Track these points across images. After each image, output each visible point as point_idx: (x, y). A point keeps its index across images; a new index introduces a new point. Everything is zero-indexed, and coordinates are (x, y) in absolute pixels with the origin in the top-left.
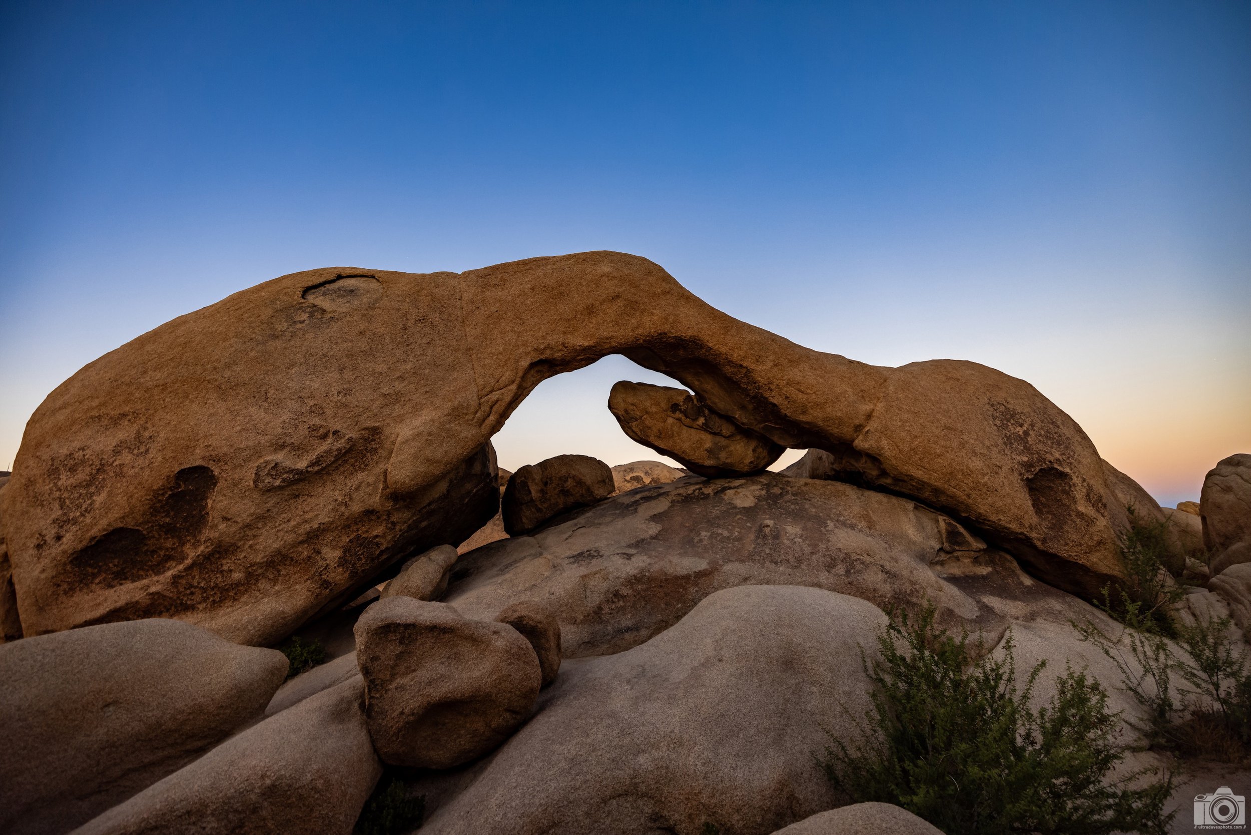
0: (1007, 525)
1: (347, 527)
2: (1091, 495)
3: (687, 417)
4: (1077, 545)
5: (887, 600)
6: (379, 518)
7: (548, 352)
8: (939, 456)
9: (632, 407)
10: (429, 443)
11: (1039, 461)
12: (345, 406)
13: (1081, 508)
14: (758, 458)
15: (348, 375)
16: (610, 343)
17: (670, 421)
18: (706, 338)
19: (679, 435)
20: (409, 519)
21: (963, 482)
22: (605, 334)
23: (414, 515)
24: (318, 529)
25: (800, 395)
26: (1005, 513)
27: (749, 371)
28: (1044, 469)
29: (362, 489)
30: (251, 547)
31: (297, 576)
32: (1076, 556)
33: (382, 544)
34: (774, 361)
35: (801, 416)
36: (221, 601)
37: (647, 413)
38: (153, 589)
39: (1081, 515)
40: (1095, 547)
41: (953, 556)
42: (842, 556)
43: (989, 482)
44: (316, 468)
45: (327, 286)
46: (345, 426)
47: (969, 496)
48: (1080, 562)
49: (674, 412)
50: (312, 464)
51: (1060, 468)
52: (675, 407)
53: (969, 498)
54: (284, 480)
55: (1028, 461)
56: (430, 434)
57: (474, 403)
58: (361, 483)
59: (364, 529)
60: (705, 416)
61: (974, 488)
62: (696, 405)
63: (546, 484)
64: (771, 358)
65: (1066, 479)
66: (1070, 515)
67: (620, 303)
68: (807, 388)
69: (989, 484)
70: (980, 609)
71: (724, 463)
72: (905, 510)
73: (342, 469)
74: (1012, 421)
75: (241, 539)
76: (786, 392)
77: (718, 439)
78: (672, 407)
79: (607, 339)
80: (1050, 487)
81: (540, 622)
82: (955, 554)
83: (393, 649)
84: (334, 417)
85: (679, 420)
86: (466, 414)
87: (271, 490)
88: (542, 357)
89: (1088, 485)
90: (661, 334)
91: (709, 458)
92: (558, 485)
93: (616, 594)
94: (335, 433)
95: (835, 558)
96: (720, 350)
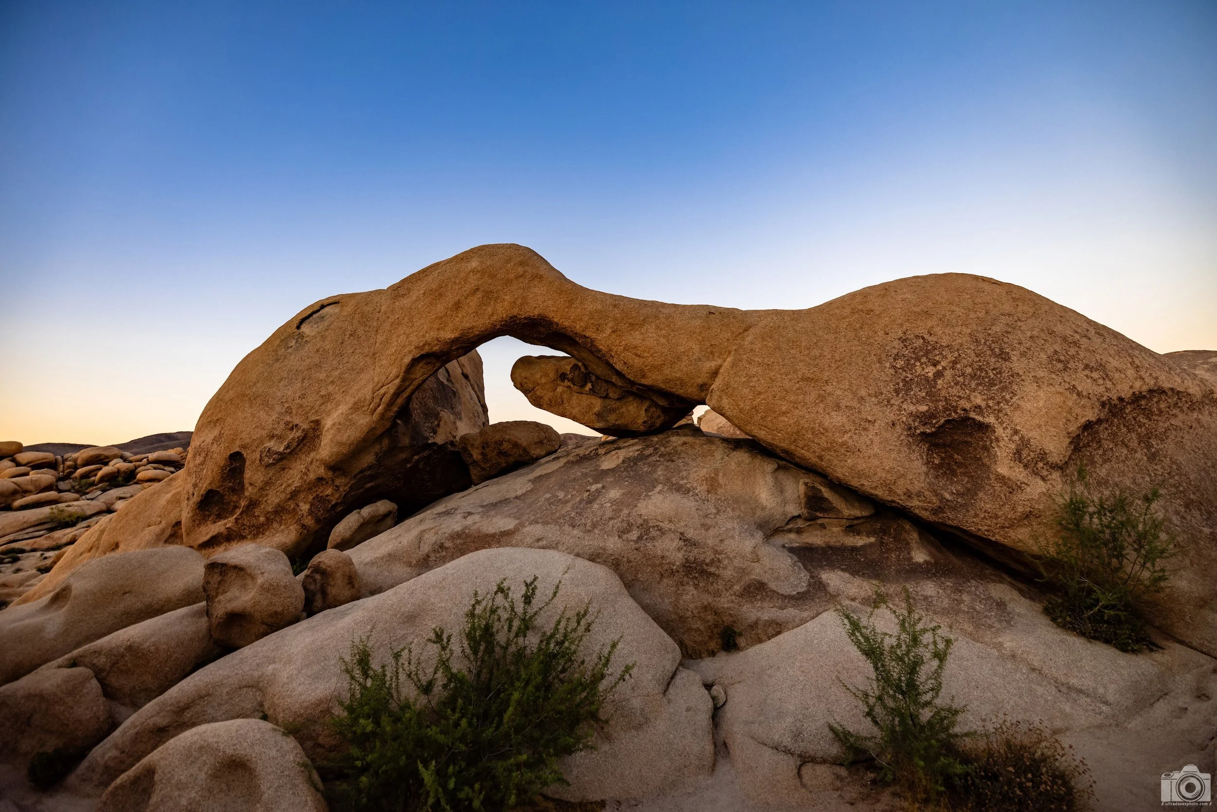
0: (873, 492)
1: (310, 489)
2: (1024, 453)
3: (574, 385)
4: (990, 517)
5: (675, 567)
6: (327, 483)
7: (427, 347)
8: (784, 413)
9: (525, 381)
10: (339, 430)
11: (946, 409)
12: (301, 406)
13: (1003, 469)
14: (651, 417)
15: (306, 383)
16: (473, 332)
17: (560, 389)
18: (551, 315)
19: (568, 402)
20: (349, 483)
21: (813, 442)
22: (468, 325)
23: (351, 480)
24: (295, 491)
25: (637, 360)
26: (869, 477)
27: (592, 341)
28: (953, 420)
29: (314, 463)
30: (266, 501)
31: (290, 520)
32: (988, 531)
33: (332, 501)
34: (612, 327)
35: (643, 380)
36: (257, 534)
37: (538, 384)
38: (228, 526)
39: (1002, 479)
40: (1019, 521)
41: (817, 524)
42: (640, 521)
43: (850, 441)
44: (288, 451)
45: (315, 316)
46: (301, 420)
47: (821, 458)
48: (993, 539)
49: (563, 381)
50: (287, 448)
51: (979, 418)
52: (563, 377)
53: (822, 460)
54: (274, 459)
55: (927, 411)
56: (340, 424)
57: (368, 397)
58: (313, 459)
59: (320, 490)
60: (592, 382)
61: (829, 449)
62: (582, 372)
63: (483, 448)
64: (610, 325)
65: (987, 431)
66: (989, 478)
67: (479, 294)
68: (644, 351)
69: (850, 443)
70: (809, 585)
71: (614, 425)
72: (763, 472)
73: (304, 450)
74: (924, 360)
75: (260, 497)
76: (624, 357)
77: (608, 402)
78: (560, 377)
79: (469, 329)
80: (966, 442)
81: (329, 567)
82: (820, 521)
83: (216, 578)
84: (296, 415)
85: (569, 387)
86: (363, 406)
87: (268, 466)
88: (422, 353)
89: (1022, 438)
90: (512, 317)
91: (598, 421)
92: (495, 448)
93: (442, 546)
94: (296, 425)
95: (632, 524)
96: (564, 324)
